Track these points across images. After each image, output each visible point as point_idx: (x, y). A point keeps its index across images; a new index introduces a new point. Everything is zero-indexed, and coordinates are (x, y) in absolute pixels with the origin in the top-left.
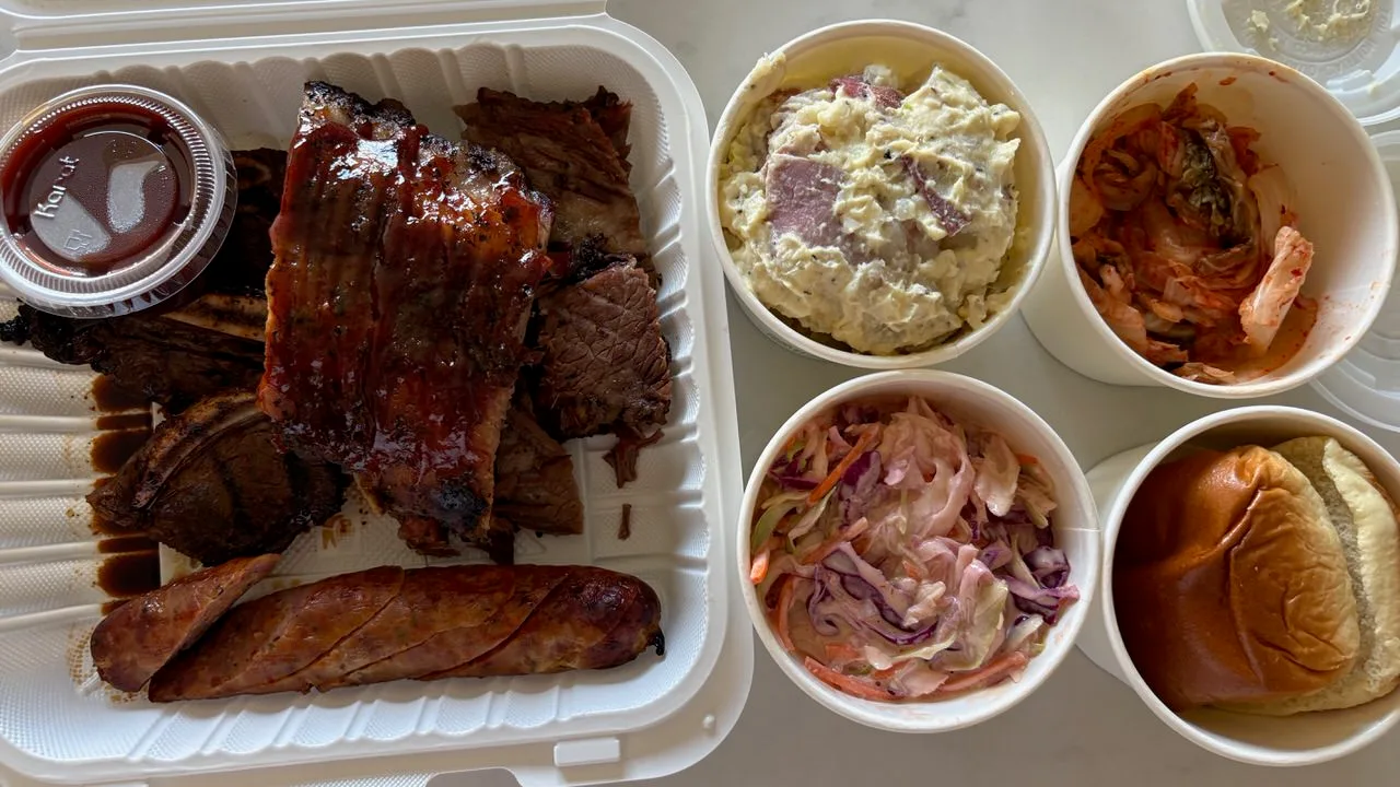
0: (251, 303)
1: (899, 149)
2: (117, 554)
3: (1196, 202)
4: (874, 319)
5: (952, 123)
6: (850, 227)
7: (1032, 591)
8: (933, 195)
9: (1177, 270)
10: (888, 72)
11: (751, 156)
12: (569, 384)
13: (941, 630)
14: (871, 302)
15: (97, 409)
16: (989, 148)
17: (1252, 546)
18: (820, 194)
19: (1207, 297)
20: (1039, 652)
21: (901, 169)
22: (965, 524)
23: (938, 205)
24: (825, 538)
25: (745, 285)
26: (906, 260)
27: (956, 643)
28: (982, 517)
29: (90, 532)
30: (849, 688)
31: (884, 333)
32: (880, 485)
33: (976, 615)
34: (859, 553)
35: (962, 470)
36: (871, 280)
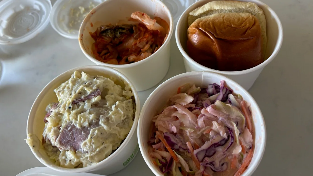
1: (69, 104)
3: (118, 35)
4: (119, 123)
5: (69, 88)
6: (86, 124)
7: (221, 95)
8: (87, 97)
9: (135, 43)
10: (50, 104)
11: (57, 153)
13: (230, 126)
14: (113, 123)
16: (81, 80)
17: (215, 31)
18: (73, 131)
19: (145, 38)
20: (241, 96)
21: (75, 105)
22: (195, 111)
23: (90, 96)
24: (192, 159)
25: (94, 165)
26: (104, 109)
27: (235, 123)
28: (193, 106)
30: (247, 163)
31: (126, 122)
32: (176, 135)
33: (225, 113)
34: (198, 148)
35: (176, 108)
36: (106, 121)
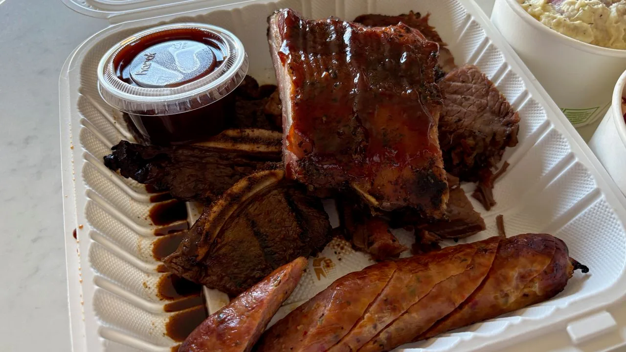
0: (253, 131)
2: (177, 313)
12: (457, 126)
15: (153, 224)
29: (158, 299)
